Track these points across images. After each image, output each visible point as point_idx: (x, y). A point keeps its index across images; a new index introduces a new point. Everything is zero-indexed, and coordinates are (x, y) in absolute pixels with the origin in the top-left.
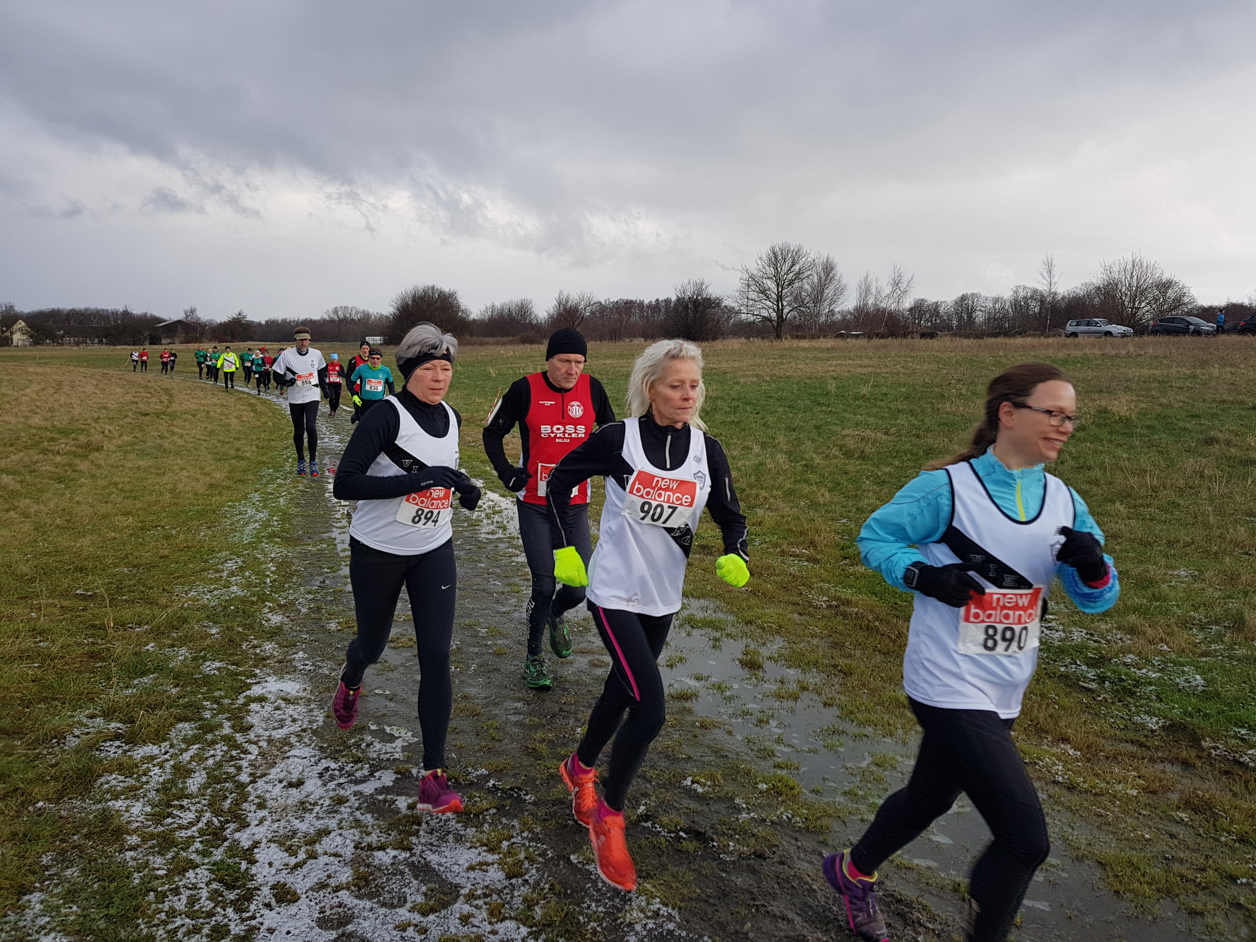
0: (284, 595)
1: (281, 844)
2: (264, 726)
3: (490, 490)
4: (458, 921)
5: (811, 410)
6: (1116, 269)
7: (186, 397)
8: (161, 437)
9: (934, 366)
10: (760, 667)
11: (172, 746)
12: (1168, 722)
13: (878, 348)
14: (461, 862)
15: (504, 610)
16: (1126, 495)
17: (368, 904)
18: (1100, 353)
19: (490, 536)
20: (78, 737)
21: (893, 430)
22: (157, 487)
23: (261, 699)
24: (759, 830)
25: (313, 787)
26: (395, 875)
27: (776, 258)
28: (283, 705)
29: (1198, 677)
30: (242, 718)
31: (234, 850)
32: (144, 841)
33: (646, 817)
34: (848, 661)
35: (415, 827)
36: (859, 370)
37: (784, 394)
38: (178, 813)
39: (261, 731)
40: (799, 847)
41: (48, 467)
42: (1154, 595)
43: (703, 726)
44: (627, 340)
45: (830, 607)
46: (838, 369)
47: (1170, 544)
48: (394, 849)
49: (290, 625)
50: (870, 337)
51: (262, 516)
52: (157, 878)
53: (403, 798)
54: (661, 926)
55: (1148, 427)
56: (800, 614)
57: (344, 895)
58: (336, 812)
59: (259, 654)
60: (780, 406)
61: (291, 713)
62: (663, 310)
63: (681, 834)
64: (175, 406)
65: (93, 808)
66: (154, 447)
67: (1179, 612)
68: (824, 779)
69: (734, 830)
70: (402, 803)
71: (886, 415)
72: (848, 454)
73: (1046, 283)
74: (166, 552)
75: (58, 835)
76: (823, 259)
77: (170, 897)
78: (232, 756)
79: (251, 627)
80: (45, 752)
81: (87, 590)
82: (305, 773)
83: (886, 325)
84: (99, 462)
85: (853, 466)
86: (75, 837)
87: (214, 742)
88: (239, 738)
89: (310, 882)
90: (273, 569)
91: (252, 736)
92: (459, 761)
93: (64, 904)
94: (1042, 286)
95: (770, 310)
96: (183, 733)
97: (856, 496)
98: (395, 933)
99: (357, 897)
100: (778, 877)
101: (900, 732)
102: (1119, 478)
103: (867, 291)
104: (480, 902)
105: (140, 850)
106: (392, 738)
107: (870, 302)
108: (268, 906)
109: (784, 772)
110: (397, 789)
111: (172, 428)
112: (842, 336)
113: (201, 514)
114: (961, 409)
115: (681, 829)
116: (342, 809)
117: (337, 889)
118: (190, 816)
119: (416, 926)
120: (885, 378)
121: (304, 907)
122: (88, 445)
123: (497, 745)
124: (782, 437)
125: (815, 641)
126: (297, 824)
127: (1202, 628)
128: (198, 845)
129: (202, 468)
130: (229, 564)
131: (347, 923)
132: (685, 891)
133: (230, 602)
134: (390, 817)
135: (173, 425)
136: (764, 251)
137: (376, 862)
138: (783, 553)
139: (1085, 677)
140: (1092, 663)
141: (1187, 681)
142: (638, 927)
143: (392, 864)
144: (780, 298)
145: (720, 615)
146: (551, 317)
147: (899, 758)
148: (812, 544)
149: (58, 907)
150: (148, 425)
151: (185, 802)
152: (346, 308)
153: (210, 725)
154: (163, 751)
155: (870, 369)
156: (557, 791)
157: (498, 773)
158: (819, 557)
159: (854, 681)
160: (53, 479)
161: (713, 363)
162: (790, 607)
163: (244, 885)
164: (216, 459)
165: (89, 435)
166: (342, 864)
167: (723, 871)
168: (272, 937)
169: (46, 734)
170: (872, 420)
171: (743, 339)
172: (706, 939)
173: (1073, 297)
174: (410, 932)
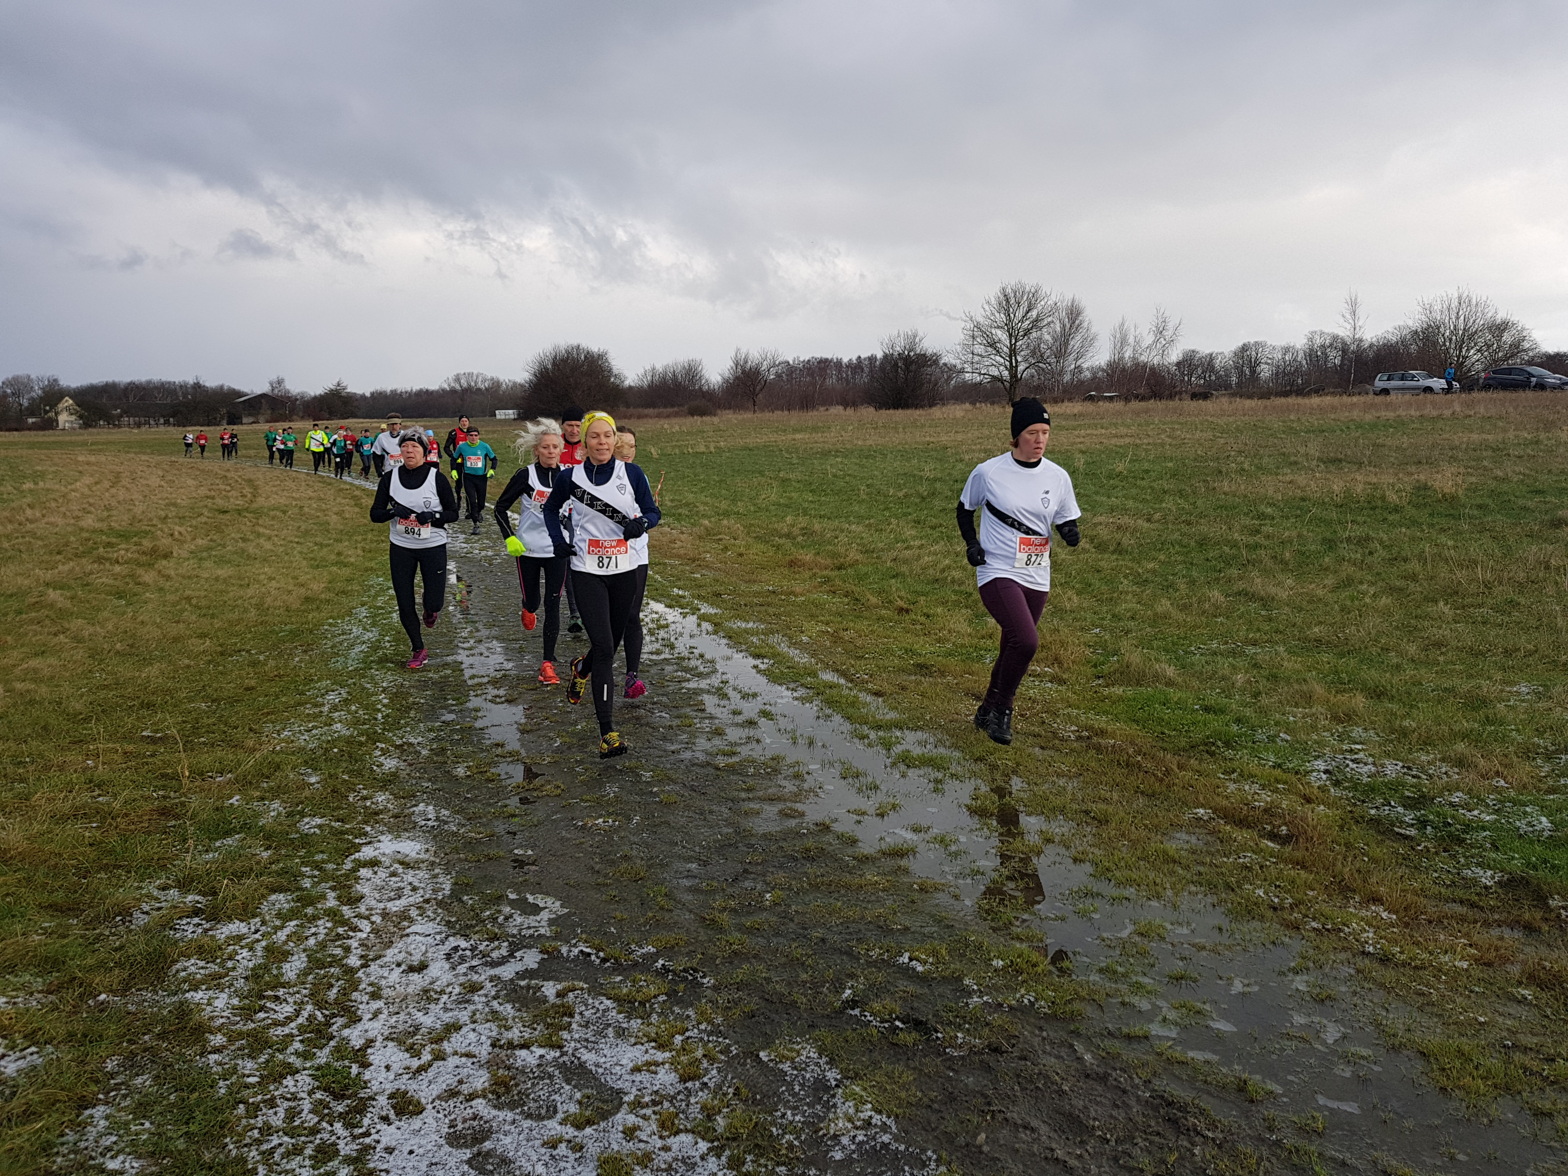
0: (400, 733)
1: (400, 1042)
2: (377, 896)
3: (653, 599)
4: (621, 1135)
6: (1437, 307)
7: (274, 489)
8: (244, 540)
9: (1209, 435)
11: (264, 923)
12: (1506, 877)
13: (1137, 414)
14: (624, 1062)
15: (673, 748)
16: (1452, 593)
17: (510, 1116)
18: (1418, 413)
19: (654, 657)
20: (147, 913)
21: (1157, 516)
22: (239, 602)
23: (373, 863)
24: (995, 1018)
25: (439, 971)
26: (542, 1079)
27: (1007, 301)
28: (400, 871)
29: (1544, 819)
30: (350, 887)
31: (342, 1051)
32: (231, 1040)
33: (853, 1003)
34: (1102, 806)
35: (566, 1019)
36: (1114, 441)
38: (273, 1006)
39: (373, 903)
40: (1044, 1039)
41: (104, 580)
42: (1487, 718)
43: (922, 890)
44: (822, 409)
45: (1079, 738)
46: (1087, 440)
47: (1507, 653)
48: (540, 1046)
49: (408, 771)
50: (1127, 400)
51: (371, 635)
52: (247, 1086)
53: (551, 983)
54: (874, 1139)
55: (1480, 507)
56: (1042, 748)
57: (479, 1104)
58: (468, 1001)
59: (370, 807)
61: (411, 879)
62: (866, 370)
63: (897, 1023)
64: (261, 501)
65: (168, 1001)
66: (236, 553)
67: (1519, 739)
69: (964, 1018)
70: (550, 989)
71: (1148, 497)
72: (1101, 547)
73: (1348, 327)
74: (253, 683)
75: (125, 1035)
76: (1069, 297)
77: (264, 1110)
78: (338, 935)
79: (359, 773)
80: (107, 933)
81: (156, 731)
82: (429, 955)
83: (1148, 384)
84: (167, 572)
85: (1107, 562)
86: (146, 1037)
87: (315, 918)
88: (347, 911)
89: (437, 1089)
90: (386, 701)
91: (362, 909)
92: (620, 937)
93: (134, 1119)
94: (1344, 331)
95: (1002, 368)
96: (277, 906)
97: (1111, 599)
98: (543, 1150)
99: (495, 1107)
100: (1018, 1076)
101: (1169, 893)
102: (1443, 572)
103: (1123, 341)
104: (648, 1112)
105: (226, 1052)
106: (536, 910)
107: (1127, 355)
108: (385, 1119)
109: (1025, 945)
110: (544, 972)
111: (257, 528)
112: (1091, 398)
113: (295, 634)
114: (1243, 487)
115: (897, 1018)
116: (476, 998)
117: (471, 1097)
118: (288, 1009)
119: (569, 1141)
120: (1146, 451)
121: (431, 1120)
122: (154, 550)
123: (667, 916)
125: (1061, 782)
126: (420, 1017)
127: (1549, 757)
128: (297, 1045)
129: (295, 578)
130: (331, 696)
131: (483, 1140)
132: (903, 1095)
133: (333, 742)
134: (536, 1008)
135: (258, 524)
136: (993, 293)
137: (519, 1063)
139: (1402, 822)
140: (1410, 804)
141: (1529, 824)
142: (845, 1140)
143: (539, 1065)
144: (1013, 352)
146: (726, 381)
147: (1169, 927)
148: (1057, 660)
149: (127, 1124)
150: (227, 526)
151: (281, 992)
152: (470, 375)
153: (309, 896)
154: (253, 930)
155: (1127, 440)
156: (742, 972)
157: (668, 951)
158: (1065, 676)
159: (1111, 830)
160: (111, 594)
161: (930, 436)
162: (1030, 740)
163: (355, 1094)
164: (312, 566)
165: (154, 538)
166: (476, 1066)
167: (950, 1068)
168: (391, 1159)
169: (108, 910)
170: (1130, 503)
171: (967, 405)
172: (929, 1153)
173: (1384, 345)
174: (562, 1149)
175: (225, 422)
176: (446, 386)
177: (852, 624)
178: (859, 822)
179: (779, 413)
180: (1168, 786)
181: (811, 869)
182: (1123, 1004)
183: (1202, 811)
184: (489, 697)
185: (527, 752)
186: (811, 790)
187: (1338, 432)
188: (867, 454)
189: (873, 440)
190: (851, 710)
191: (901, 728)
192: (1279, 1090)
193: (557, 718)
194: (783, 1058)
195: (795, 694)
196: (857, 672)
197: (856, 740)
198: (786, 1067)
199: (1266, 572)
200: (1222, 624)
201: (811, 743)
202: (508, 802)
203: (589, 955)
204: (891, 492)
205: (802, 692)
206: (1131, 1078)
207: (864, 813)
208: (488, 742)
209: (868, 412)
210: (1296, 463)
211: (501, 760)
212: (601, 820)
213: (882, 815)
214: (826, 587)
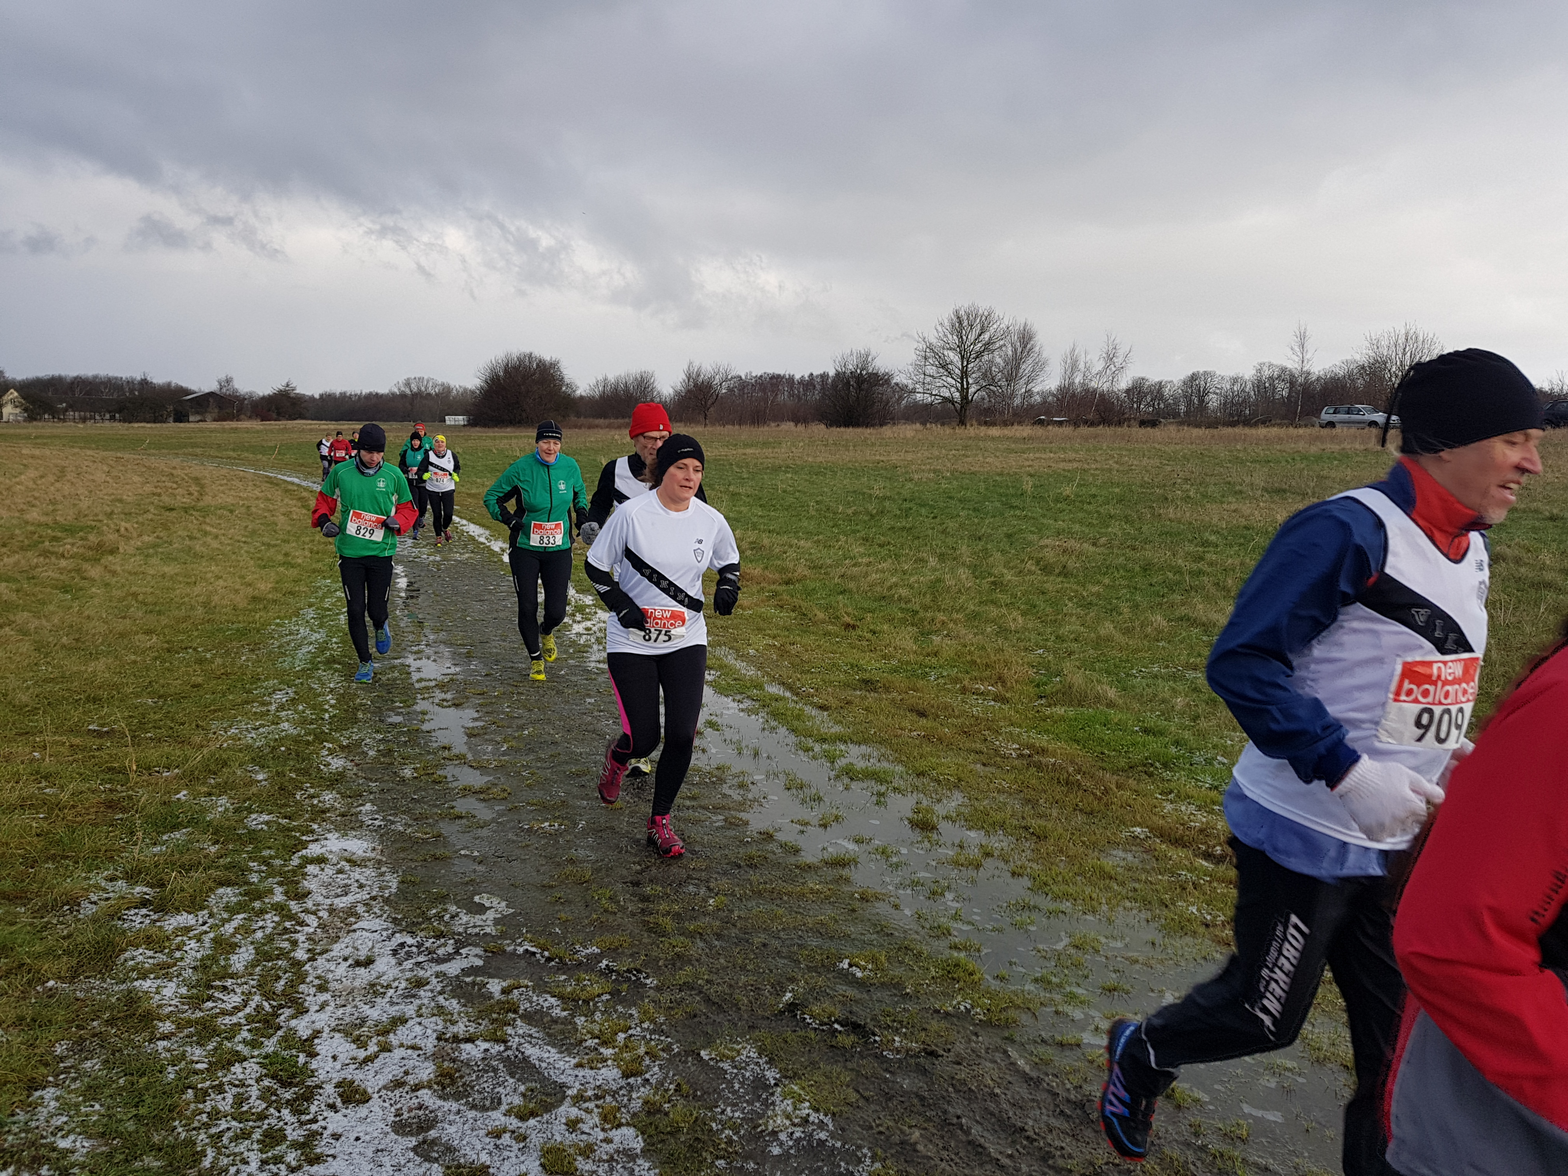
0: (347, 733)
1: (347, 1034)
2: (324, 892)
4: (564, 1127)
5: (1002, 514)
6: (1384, 343)
7: (221, 488)
8: (191, 538)
9: (1156, 462)
10: (934, 828)
11: (211, 915)
13: (1086, 439)
14: (567, 1057)
17: (455, 1106)
18: (1362, 447)
20: (95, 903)
21: (1103, 540)
22: (186, 599)
23: (321, 860)
24: (931, 1023)
25: (385, 966)
26: (487, 1072)
27: (960, 323)
28: (347, 868)
30: (297, 883)
31: (290, 1040)
32: (179, 1027)
33: (793, 1006)
34: (1042, 822)
35: (511, 1015)
36: (1062, 465)
37: (968, 494)
38: (221, 996)
39: (320, 898)
40: (978, 1044)
41: (50, 573)
43: (864, 899)
44: (773, 424)
45: (1021, 756)
46: (1036, 464)
48: (485, 1040)
49: (355, 771)
50: (1076, 425)
51: (319, 636)
52: (196, 1072)
53: (497, 981)
54: (811, 1135)
56: (984, 765)
57: (425, 1095)
58: (414, 996)
59: (317, 806)
60: (963, 508)
61: (357, 877)
62: (818, 387)
63: (836, 1026)
64: (208, 500)
65: (116, 988)
66: (182, 550)
68: (1011, 963)
69: (901, 1022)
70: (495, 986)
71: (1095, 522)
72: (1047, 569)
73: (1297, 359)
74: (200, 680)
75: (73, 1021)
76: (1021, 321)
77: (213, 1096)
78: (285, 929)
79: (306, 772)
80: (55, 921)
81: (103, 725)
82: (376, 950)
83: (1097, 410)
84: (113, 568)
85: (1052, 584)
86: (95, 1023)
87: (262, 912)
88: (294, 906)
89: (384, 1079)
90: (333, 702)
91: (310, 904)
92: (565, 938)
93: (84, 1101)
94: (1292, 364)
95: (953, 389)
96: (225, 900)
97: (1056, 621)
98: (487, 1140)
99: (440, 1097)
100: (953, 1079)
101: (1105, 908)
103: (1074, 367)
104: (591, 1105)
105: (174, 1039)
106: (482, 909)
107: (1077, 381)
108: (332, 1107)
109: (962, 955)
110: (487, 970)
111: (204, 526)
112: (1041, 422)
113: (242, 633)
114: (1188, 514)
115: (836, 1021)
116: (422, 993)
117: (416, 1088)
118: (235, 999)
119: (513, 1132)
120: (1094, 475)
121: (376, 1109)
122: (100, 545)
123: (611, 918)
124: (964, 547)
125: (1002, 798)
126: (366, 1010)
128: (245, 1034)
129: (242, 577)
130: (278, 696)
131: (429, 1129)
132: (840, 1094)
133: (280, 741)
134: (481, 1003)
135: (205, 523)
136: (946, 315)
137: (464, 1056)
138: (964, 690)
142: (783, 1136)
143: (483, 1059)
144: (964, 374)
145: (885, 765)
146: (677, 393)
147: (1103, 940)
148: (1001, 679)
149: (77, 1105)
150: (173, 523)
151: (229, 983)
152: (421, 379)
153: (257, 890)
154: (200, 922)
155: (1075, 465)
156: (685, 974)
157: (612, 952)
158: (1008, 695)
159: (1049, 846)
160: (56, 588)
161: (880, 454)
162: (972, 756)
163: (303, 1082)
164: (259, 566)
165: (100, 533)
166: (422, 1058)
167: (887, 1070)
168: (338, 1145)
169: (56, 899)
170: (1077, 527)
171: (918, 425)
172: (865, 1151)
173: (1331, 378)
174: (506, 1139)
175: (171, 419)
176: (396, 390)
177: (799, 639)
178: (802, 832)
179: (730, 427)
180: (1106, 805)
181: (754, 876)
182: (1057, 1013)
183: (1138, 830)
184: (437, 701)
185: (475, 753)
186: (755, 800)
187: (1284, 463)
188: (818, 471)
189: (823, 457)
190: (796, 723)
191: (845, 742)
192: (1206, 1098)
193: (505, 723)
194: (723, 1057)
195: (741, 706)
196: (803, 686)
197: (800, 752)
198: (726, 1066)
199: (1208, 598)
200: (1164, 648)
201: (756, 754)
202: (454, 804)
203: (534, 954)
204: (841, 508)
205: (747, 704)
206: (1064, 1084)
207: (807, 824)
208: (435, 745)
209: (819, 429)
210: (1241, 492)
211: (448, 762)
212: (547, 824)
213: (825, 826)
214: (773, 602)
